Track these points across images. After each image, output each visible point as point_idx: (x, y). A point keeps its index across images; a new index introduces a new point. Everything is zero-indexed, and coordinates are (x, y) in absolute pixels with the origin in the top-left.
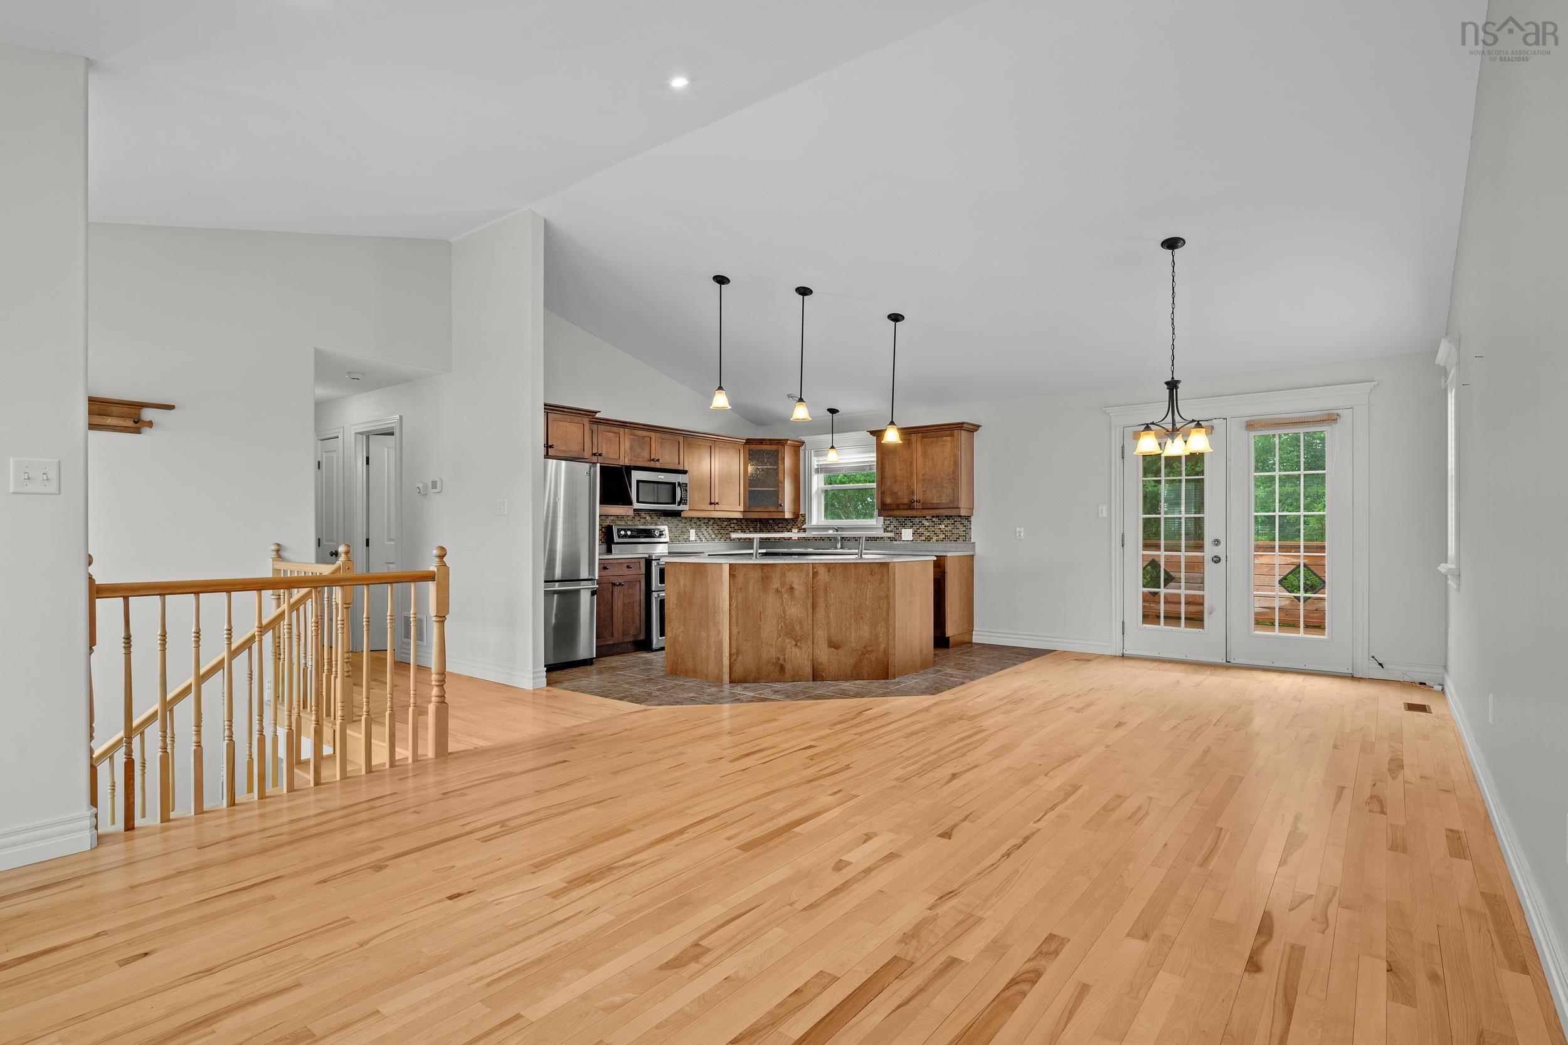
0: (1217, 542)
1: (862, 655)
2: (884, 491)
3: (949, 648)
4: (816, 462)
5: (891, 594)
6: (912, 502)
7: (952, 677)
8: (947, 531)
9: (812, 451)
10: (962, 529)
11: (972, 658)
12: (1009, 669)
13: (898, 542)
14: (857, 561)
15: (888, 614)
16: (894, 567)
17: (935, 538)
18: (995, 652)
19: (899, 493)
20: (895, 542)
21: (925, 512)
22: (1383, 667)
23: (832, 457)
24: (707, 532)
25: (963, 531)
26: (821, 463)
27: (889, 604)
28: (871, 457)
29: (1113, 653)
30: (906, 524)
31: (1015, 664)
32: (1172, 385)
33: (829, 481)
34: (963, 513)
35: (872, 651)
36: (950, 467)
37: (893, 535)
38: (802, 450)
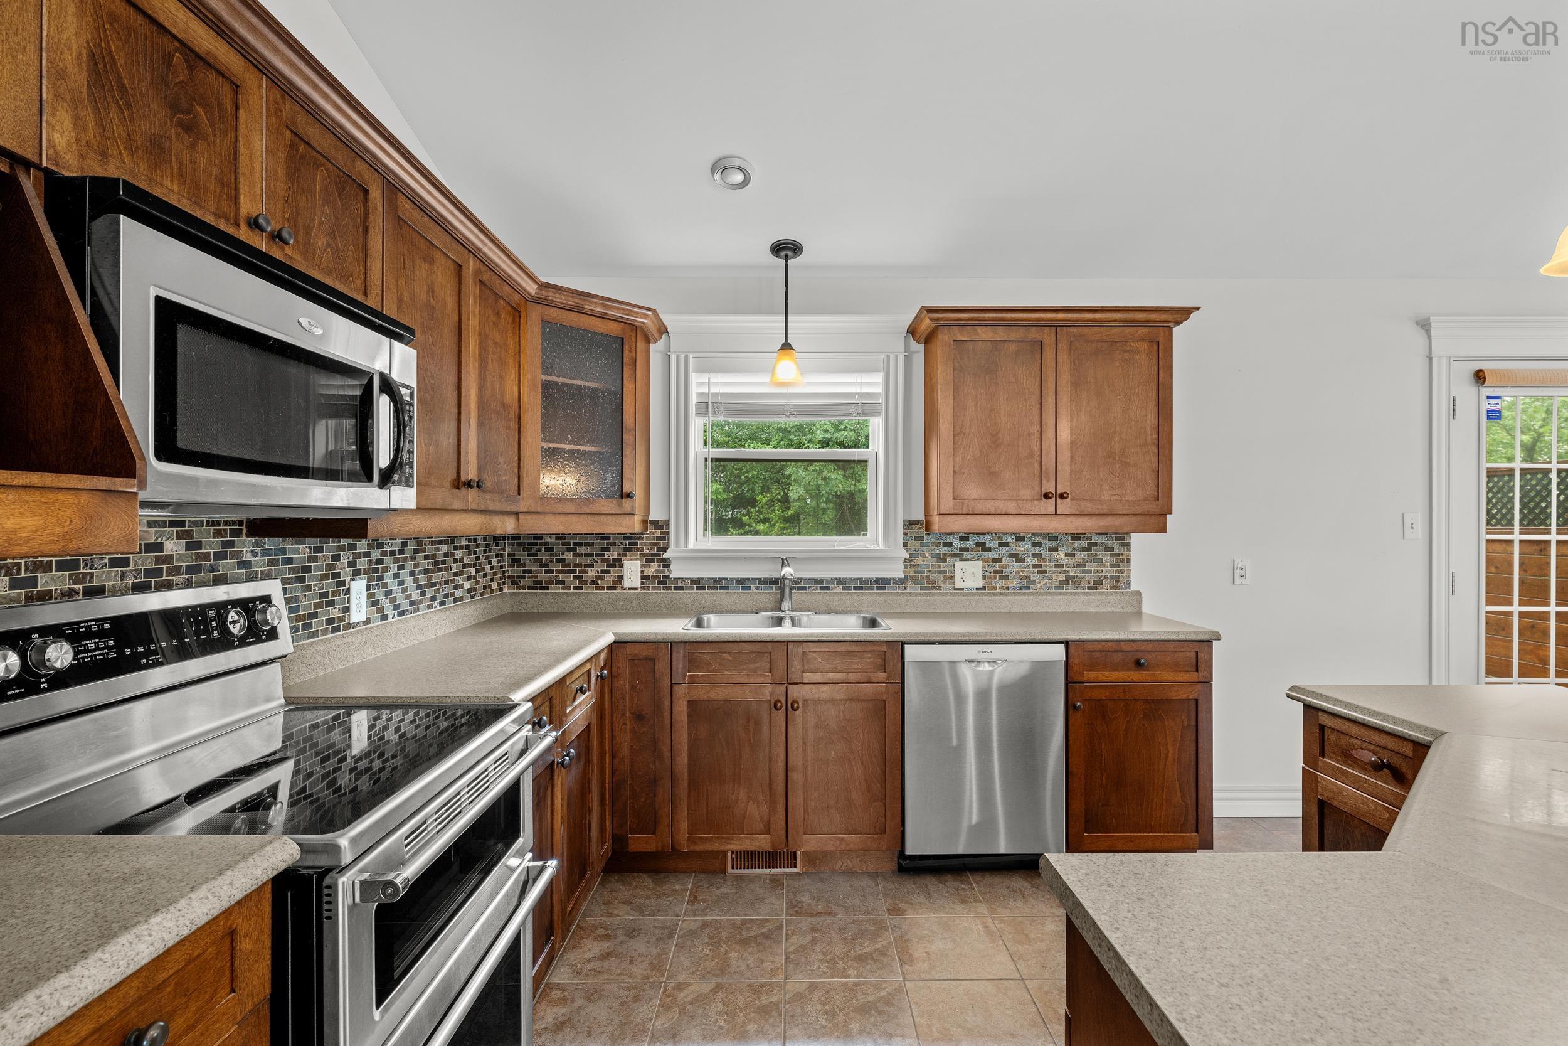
4: (699, 384)
8: (1072, 566)
9: (690, 359)
10: (1108, 560)
13: (942, 593)
17: (1041, 583)
19: (1007, 475)
20: (934, 593)
23: (785, 375)
24: (401, 583)
25: (1112, 566)
26: (714, 390)
30: (968, 550)
33: (729, 437)
36: (1146, 416)
37: (928, 577)
38: (657, 351)
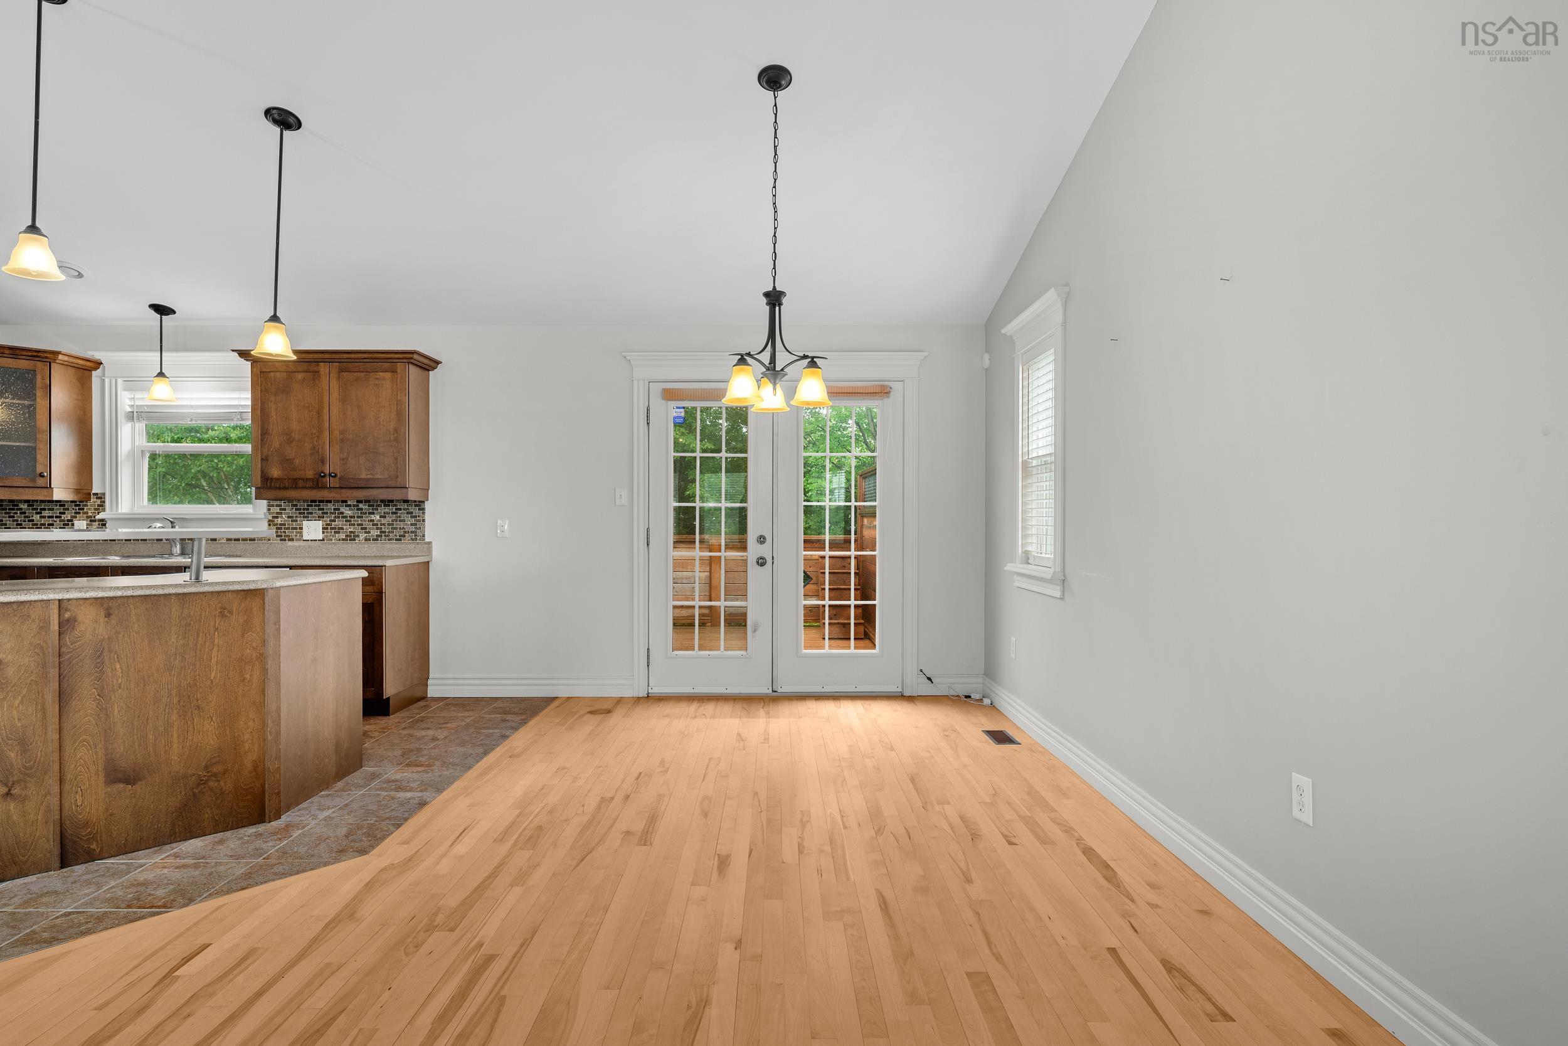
0: (761, 540)
1: (199, 784)
2: (267, 456)
3: (389, 715)
4: (126, 400)
5: (270, 651)
6: (321, 476)
7: (399, 789)
8: (384, 524)
9: (120, 381)
10: (409, 520)
11: (431, 733)
12: (498, 749)
13: (295, 543)
14: (186, 590)
15: (264, 690)
16: (278, 598)
17: (363, 536)
18: (466, 714)
19: (297, 461)
20: (290, 543)
21: (345, 494)
22: (932, 682)
23: (161, 393)
25: (412, 525)
26: (138, 403)
27: (264, 671)
28: (243, 399)
29: (636, 695)
30: (312, 513)
31: (505, 737)
32: (774, 298)
33: (154, 435)
34: (412, 495)
35: (225, 772)
36: (390, 422)
37: (285, 532)
38: (97, 377)
